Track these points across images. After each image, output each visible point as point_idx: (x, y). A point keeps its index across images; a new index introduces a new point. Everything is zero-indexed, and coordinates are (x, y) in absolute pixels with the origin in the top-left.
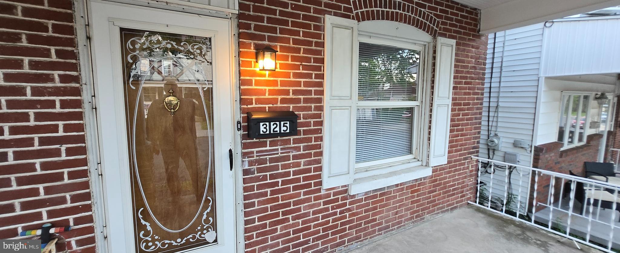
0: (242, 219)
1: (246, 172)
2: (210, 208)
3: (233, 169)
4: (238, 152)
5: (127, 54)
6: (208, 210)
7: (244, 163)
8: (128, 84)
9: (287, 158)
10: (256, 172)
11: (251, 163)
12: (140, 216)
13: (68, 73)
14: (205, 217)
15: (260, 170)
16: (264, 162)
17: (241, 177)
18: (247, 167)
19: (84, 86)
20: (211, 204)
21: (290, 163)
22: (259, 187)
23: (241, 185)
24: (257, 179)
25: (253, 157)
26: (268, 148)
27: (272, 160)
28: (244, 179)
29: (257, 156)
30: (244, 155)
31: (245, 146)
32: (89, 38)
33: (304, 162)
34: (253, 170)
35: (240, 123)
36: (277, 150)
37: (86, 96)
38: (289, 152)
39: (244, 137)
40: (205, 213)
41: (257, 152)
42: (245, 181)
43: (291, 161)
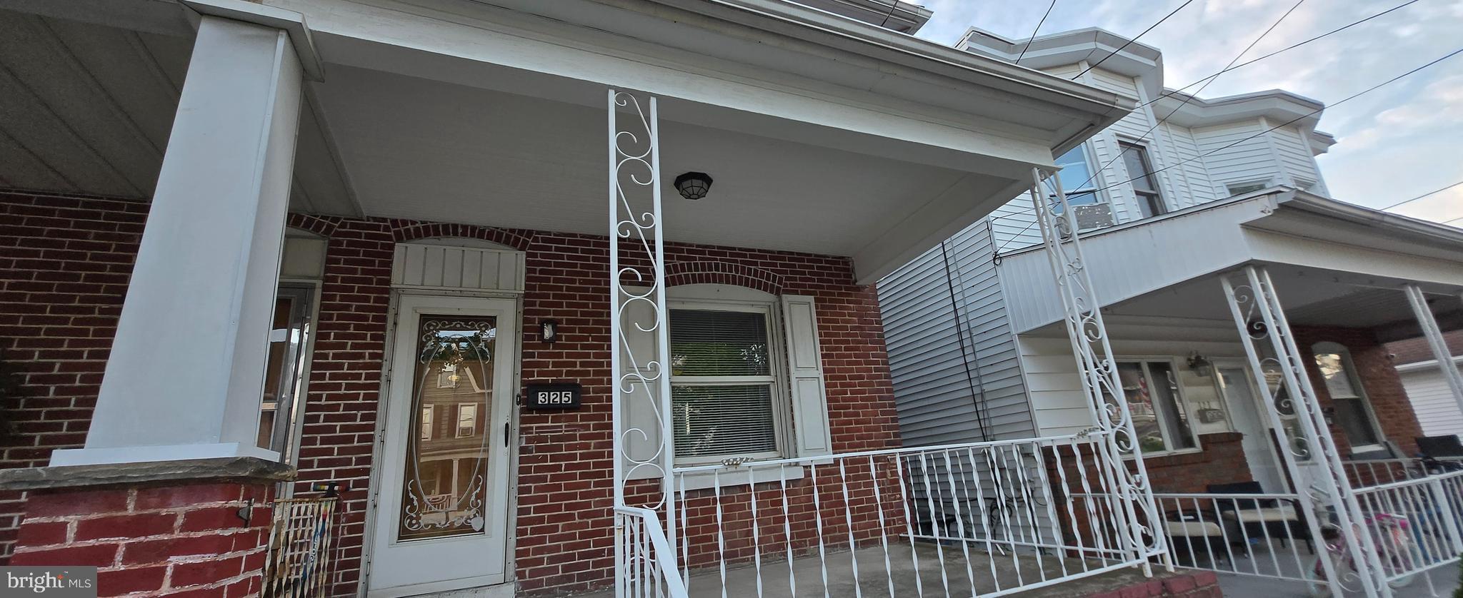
0: (515, 507)
1: (522, 450)
2: (479, 489)
3: (509, 446)
4: (517, 426)
5: (423, 334)
6: (478, 491)
7: (522, 439)
8: (420, 359)
9: (573, 438)
10: (534, 452)
11: (528, 440)
12: (410, 489)
13: (376, 351)
14: (473, 498)
15: (539, 449)
16: (545, 439)
17: (517, 456)
18: (524, 444)
19: (384, 363)
20: (481, 483)
21: (577, 444)
22: (538, 469)
23: (516, 465)
24: (535, 459)
25: (532, 433)
26: (549, 424)
27: (553, 439)
28: (520, 457)
29: (536, 433)
30: (522, 431)
31: (523, 421)
32: (395, 324)
33: (594, 444)
34: (531, 448)
35: (520, 397)
36: (561, 427)
37: (384, 371)
38: (575, 430)
39: (522, 411)
40: (474, 494)
41: (537, 428)
42: (521, 460)
43: (578, 442)
